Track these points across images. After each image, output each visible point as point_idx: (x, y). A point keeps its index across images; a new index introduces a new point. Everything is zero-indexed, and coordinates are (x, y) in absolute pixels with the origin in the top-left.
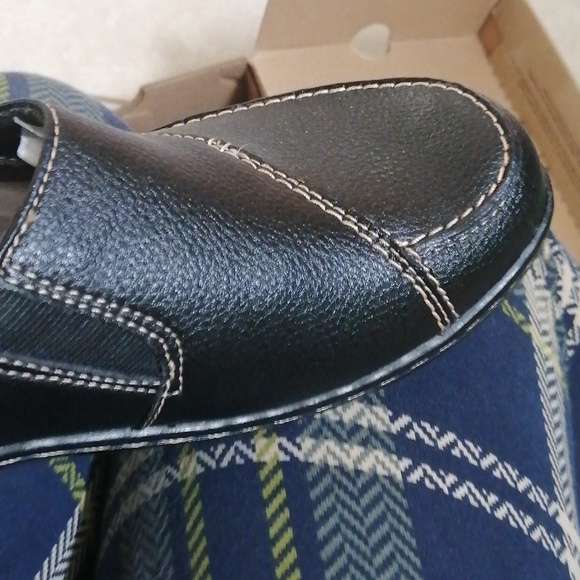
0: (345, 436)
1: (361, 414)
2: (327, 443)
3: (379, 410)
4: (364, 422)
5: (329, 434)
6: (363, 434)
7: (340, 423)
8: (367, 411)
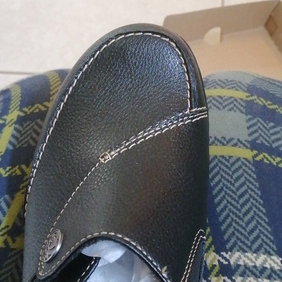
0: (258, 274)
1: (265, 261)
2: (249, 279)
3: (275, 258)
4: (267, 265)
5: (250, 274)
6: (268, 272)
7: (255, 267)
8: (268, 259)
